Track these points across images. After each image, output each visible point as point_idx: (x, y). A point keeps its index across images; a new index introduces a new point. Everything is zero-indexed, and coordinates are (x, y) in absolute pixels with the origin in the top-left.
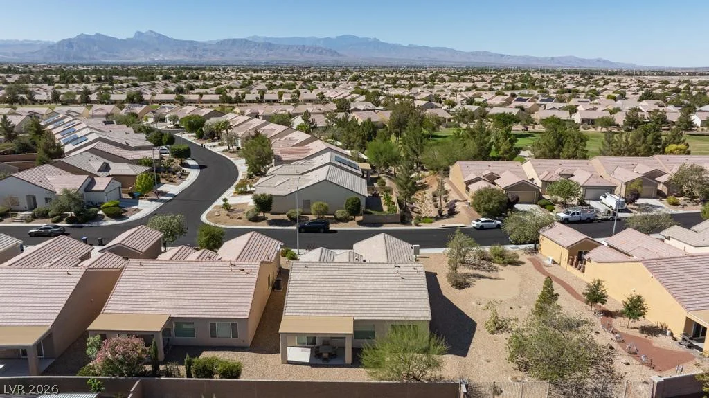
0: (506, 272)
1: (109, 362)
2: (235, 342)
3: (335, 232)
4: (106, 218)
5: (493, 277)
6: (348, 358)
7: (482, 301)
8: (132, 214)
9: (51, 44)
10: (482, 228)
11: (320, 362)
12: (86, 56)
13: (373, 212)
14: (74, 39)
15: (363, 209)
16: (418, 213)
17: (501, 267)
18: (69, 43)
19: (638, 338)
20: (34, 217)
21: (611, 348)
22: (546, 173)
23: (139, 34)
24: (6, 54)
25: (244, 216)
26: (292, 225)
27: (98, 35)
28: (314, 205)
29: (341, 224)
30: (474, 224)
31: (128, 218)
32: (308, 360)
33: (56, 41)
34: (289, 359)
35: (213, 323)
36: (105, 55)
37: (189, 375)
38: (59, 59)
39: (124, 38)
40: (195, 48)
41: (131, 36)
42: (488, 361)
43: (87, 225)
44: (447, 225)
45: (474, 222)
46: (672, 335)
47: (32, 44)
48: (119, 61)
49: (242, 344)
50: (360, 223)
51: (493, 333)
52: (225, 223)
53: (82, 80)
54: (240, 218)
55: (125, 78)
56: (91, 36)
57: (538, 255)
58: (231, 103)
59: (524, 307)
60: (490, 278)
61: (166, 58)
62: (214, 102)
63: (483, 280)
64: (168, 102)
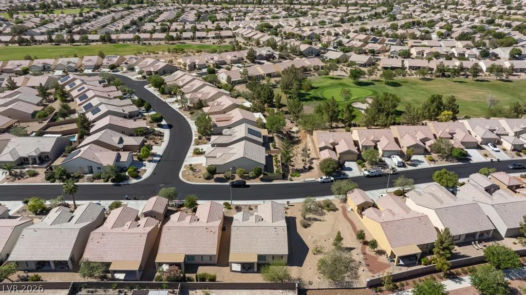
0: (329, 216)
1: (168, 277)
2: (211, 262)
3: (248, 186)
4: (131, 178)
5: (322, 220)
6: (256, 270)
7: (314, 236)
8: (143, 174)
10: (323, 182)
11: (245, 271)
13: (268, 174)
15: (263, 172)
16: (293, 166)
17: (327, 213)
19: (374, 257)
20: (94, 179)
21: (360, 263)
22: (365, 139)
25: (202, 176)
26: (227, 182)
28: (238, 171)
29: (252, 180)
30: (319, 180)
31: (142, 178)
32: (240, 270)
34: (233, 269)
35: (202, 256)
37: (197, 281)
42: (310, 269)
43: (122, 184)
44: (306, 180)
45: (319, 178)
46: (387, 255)
49: (214, 263)
50: (262, 180)
51: (315, 254)
52: (193, 181)
54: (200, 177)
57: (346, 204)
58: (173, 40)
59: (331, 239)
60: (320, 221)
62: (161, 40)
63: (317, 222)
64: (129, 40)
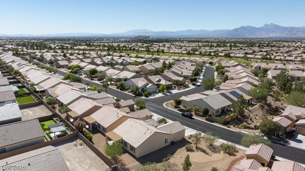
9: (230, 30)
12: (241, 34)
14: (238, 28)
18: (236, 30)
23: (266, 25)
24: (214, 35)
27: (248, 26)
33: (232, 29)
36: (249, 34)
38: (231, 36)
39: (259, 27)
40: (293, 30)
41: (262, 26)
47: (223, 31)
48: (254, 37)
53: (224, 46)
55: (242, 45)
56: (245, 27)
61: (276, 35)
